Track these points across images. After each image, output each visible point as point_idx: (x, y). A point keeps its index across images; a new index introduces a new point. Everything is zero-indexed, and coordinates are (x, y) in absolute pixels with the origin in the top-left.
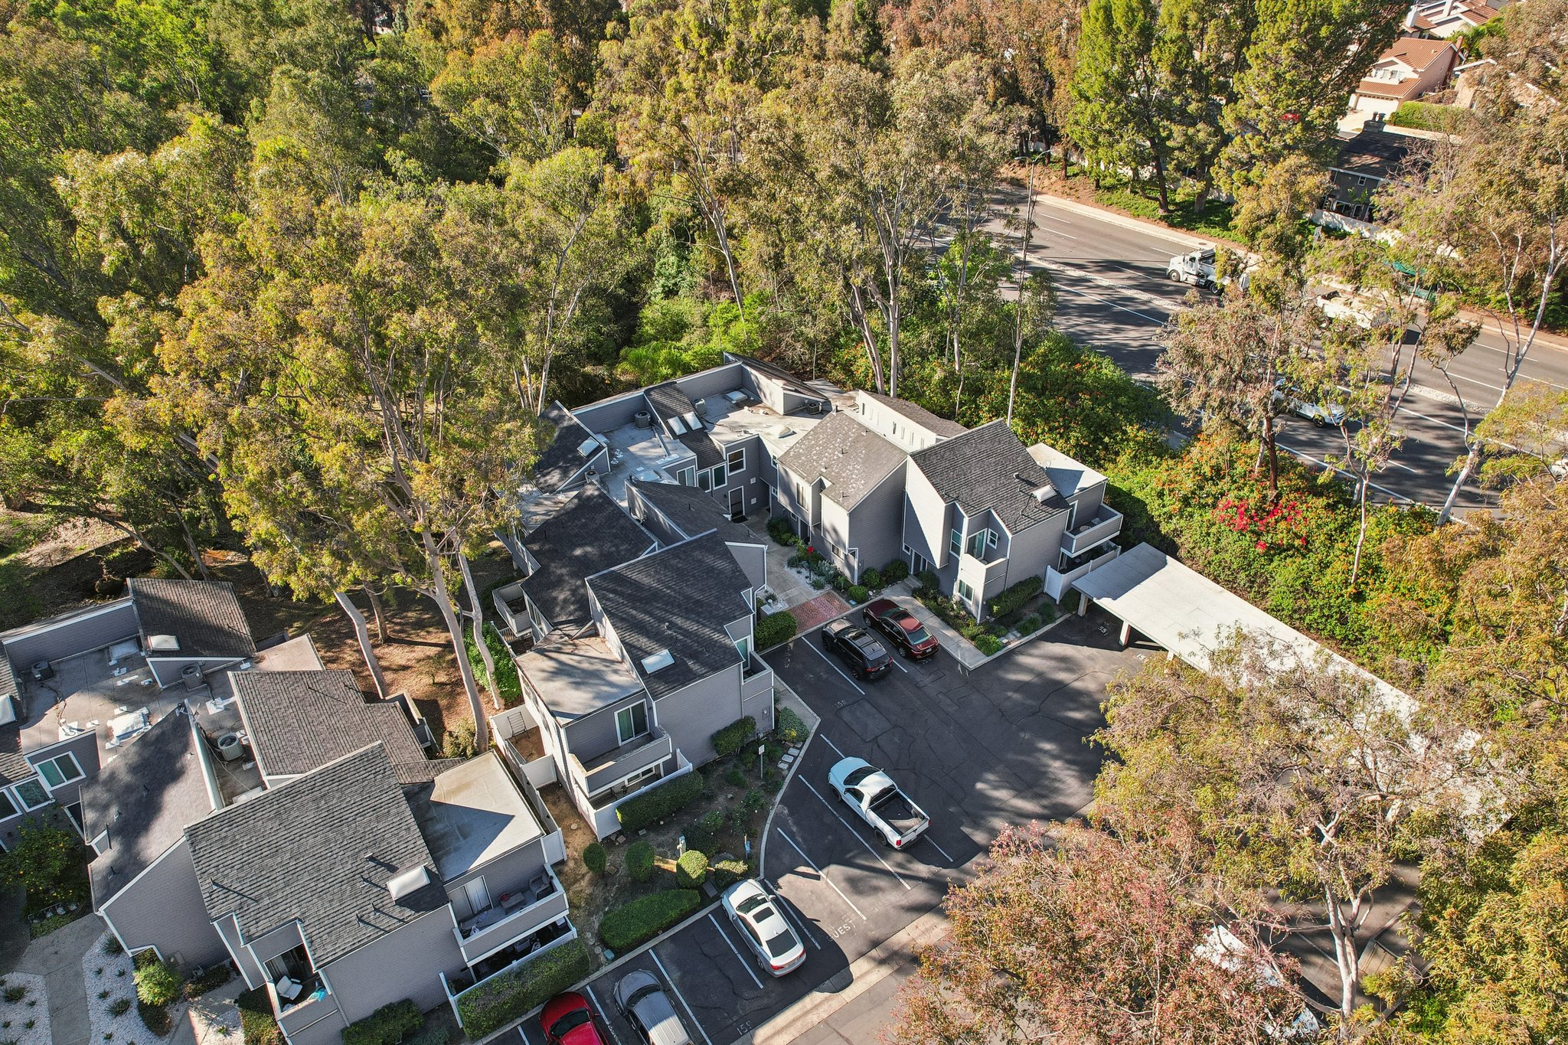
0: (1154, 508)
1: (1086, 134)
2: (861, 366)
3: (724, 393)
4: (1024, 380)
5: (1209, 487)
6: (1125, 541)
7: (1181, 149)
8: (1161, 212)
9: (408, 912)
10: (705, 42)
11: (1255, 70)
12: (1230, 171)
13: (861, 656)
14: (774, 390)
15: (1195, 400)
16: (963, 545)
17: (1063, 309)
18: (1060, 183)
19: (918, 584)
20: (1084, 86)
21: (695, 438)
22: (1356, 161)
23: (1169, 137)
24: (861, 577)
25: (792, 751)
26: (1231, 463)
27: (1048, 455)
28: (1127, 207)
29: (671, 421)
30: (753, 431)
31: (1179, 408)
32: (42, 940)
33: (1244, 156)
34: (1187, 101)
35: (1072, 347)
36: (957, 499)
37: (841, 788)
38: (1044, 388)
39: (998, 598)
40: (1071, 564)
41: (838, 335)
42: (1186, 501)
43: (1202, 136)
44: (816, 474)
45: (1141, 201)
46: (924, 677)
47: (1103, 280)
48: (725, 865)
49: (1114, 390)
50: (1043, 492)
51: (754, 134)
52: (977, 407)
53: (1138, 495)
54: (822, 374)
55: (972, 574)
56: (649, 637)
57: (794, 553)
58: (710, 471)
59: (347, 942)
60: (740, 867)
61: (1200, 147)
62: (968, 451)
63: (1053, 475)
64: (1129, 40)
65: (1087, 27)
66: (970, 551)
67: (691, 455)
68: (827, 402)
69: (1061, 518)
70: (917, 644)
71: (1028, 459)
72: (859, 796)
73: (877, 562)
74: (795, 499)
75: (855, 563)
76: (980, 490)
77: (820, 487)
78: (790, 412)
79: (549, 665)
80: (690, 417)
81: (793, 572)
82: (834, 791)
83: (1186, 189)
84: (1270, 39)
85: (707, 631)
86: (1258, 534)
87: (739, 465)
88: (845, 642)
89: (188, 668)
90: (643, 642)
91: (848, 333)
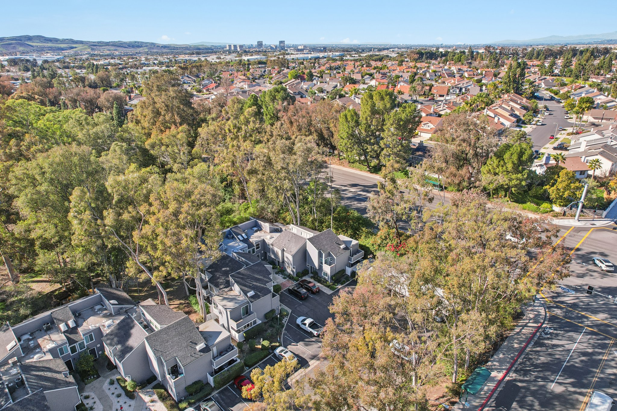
0: (372, 248)
1: (344, 148)
2: (288, 219)
3: (251, 228)
4: (335, 219)
5: (384, 242)
6: (365, 258)
7: (371, 152)
8: (368, 169)
9: (202, 353)
10: (235, 130)
11: (386, 132)
12: (385, 158)
13: (300, 293)
14: (266, 226)
15: (377, 219)
16: (324, 262)
17: (342, 199)
18: (338, 161)
19: (312, 275)
20: (342, 135)
21: (246, 241)
22: (418, 153)
23: (367, 149)
24: (296, 275)
25: (285, 318)
26: (389, 235)
27: (343, 237)
28: (358, 168)
29: (239, 237)
30: (262, 238)
31: (373, 221)
32: (89, 385)
33: (388, 154)
34: (371, 139)
35: (346, 209)
36: (321, 249)
37: (300, 324)
38: (340, 220)
39: (334, 275)
40: (352, 265)
41: (280, 210)
42: (379, 246)
43: (376, 148)
44: (282, 247)
45: (362, 166)
46: (317, 297)
47: (353, 189)
48: (273, 344)
49: (358, 219)
50: (342, 246)
51: (258, 159)
52: (323, 227)
53: (367, 246)
54: (276, 221)
55: (327, 269)
56: (248, 288)
57: (276, 270)
58: (251, 249)
59: (188, 361)
60: (278, 344)
61: (376, 151)
62: (322, 237)
63: (345, 242)
64: (352, 124)
65: (341, 120)
66: (326, 263)
67: (246, 245)
68: (281, 229)
69: (348, 253)
70: (314, 289)
71: (338, 238)
72: (305, 324)
73: (300, 271)
74: (276, 255)
75: (295, 270)
76: (326, 247)
77: (283, 250)
78: (271, 232)
79: (221, 298)
80: (244, 235)
81: (277, 275)
82: (298, 325)
83: (374, 163)
84: (389, 124)
85: (262, 285)
86: (397, 252)
87: (259, 247)
88: (295, 290)
89: (121, 308)
90: (246, 289)
91: (283, 209)
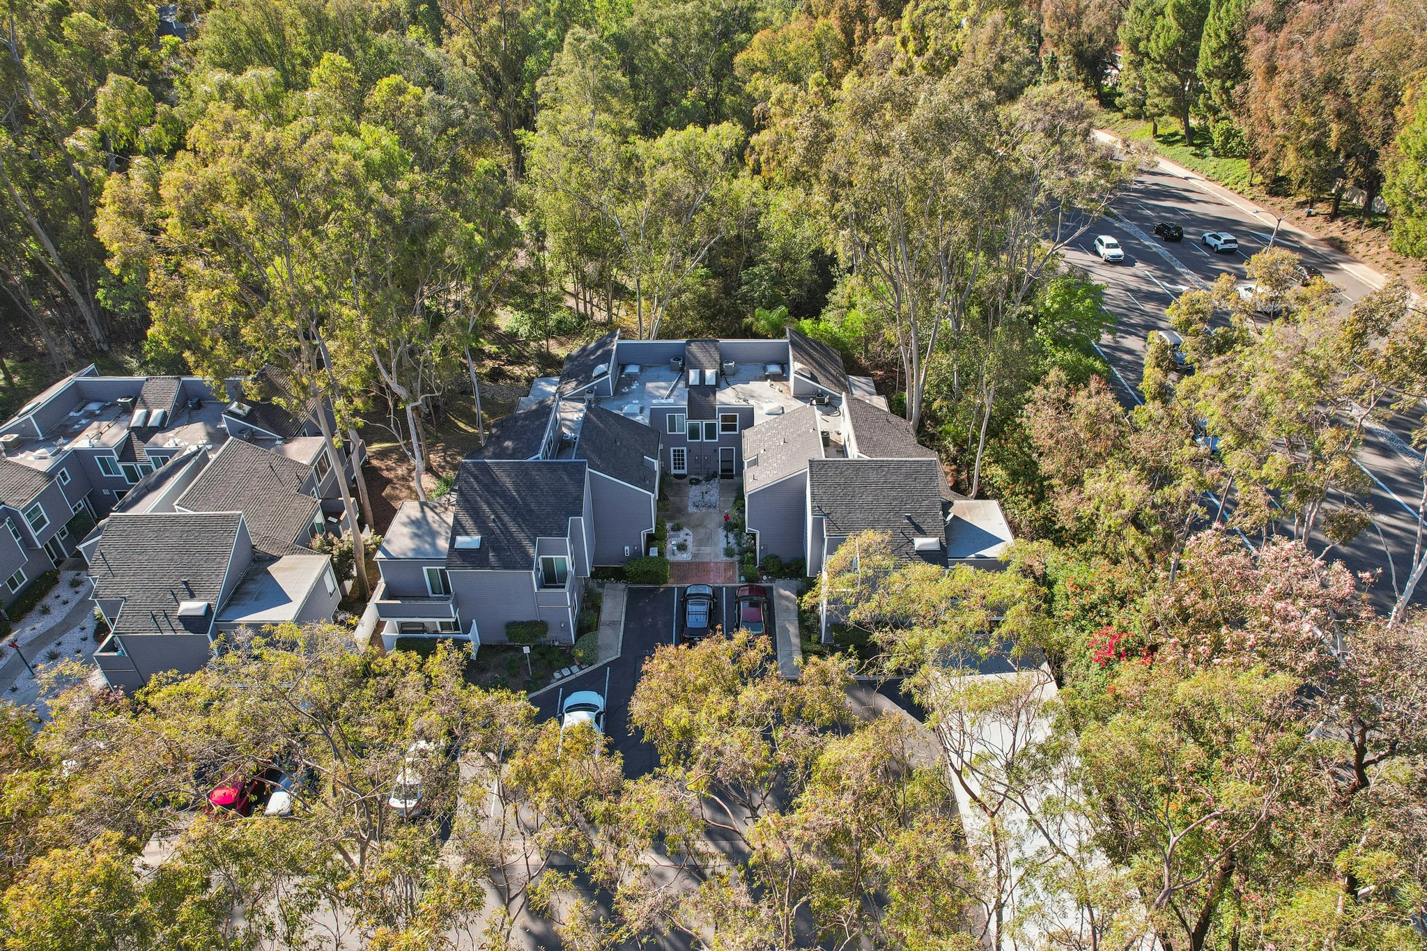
3: (760, 363)
9: (181, 627)
21: (701, 392)
24: (762, 560)
25: (575, 669)
29: (692, 372)
30: (749, 402)
36: (827, 515)
50: (925, 542)
56: (475, 523)
58: (700, 423)
59: (138, 626)
67: (684, 404)
68: (838, 397)
71: (937, 506)
73: (783, 552)
75: (755, 544)
80: (710, 373)
85: (521, 536)
89: (243, 430)
90: (468, 523)
